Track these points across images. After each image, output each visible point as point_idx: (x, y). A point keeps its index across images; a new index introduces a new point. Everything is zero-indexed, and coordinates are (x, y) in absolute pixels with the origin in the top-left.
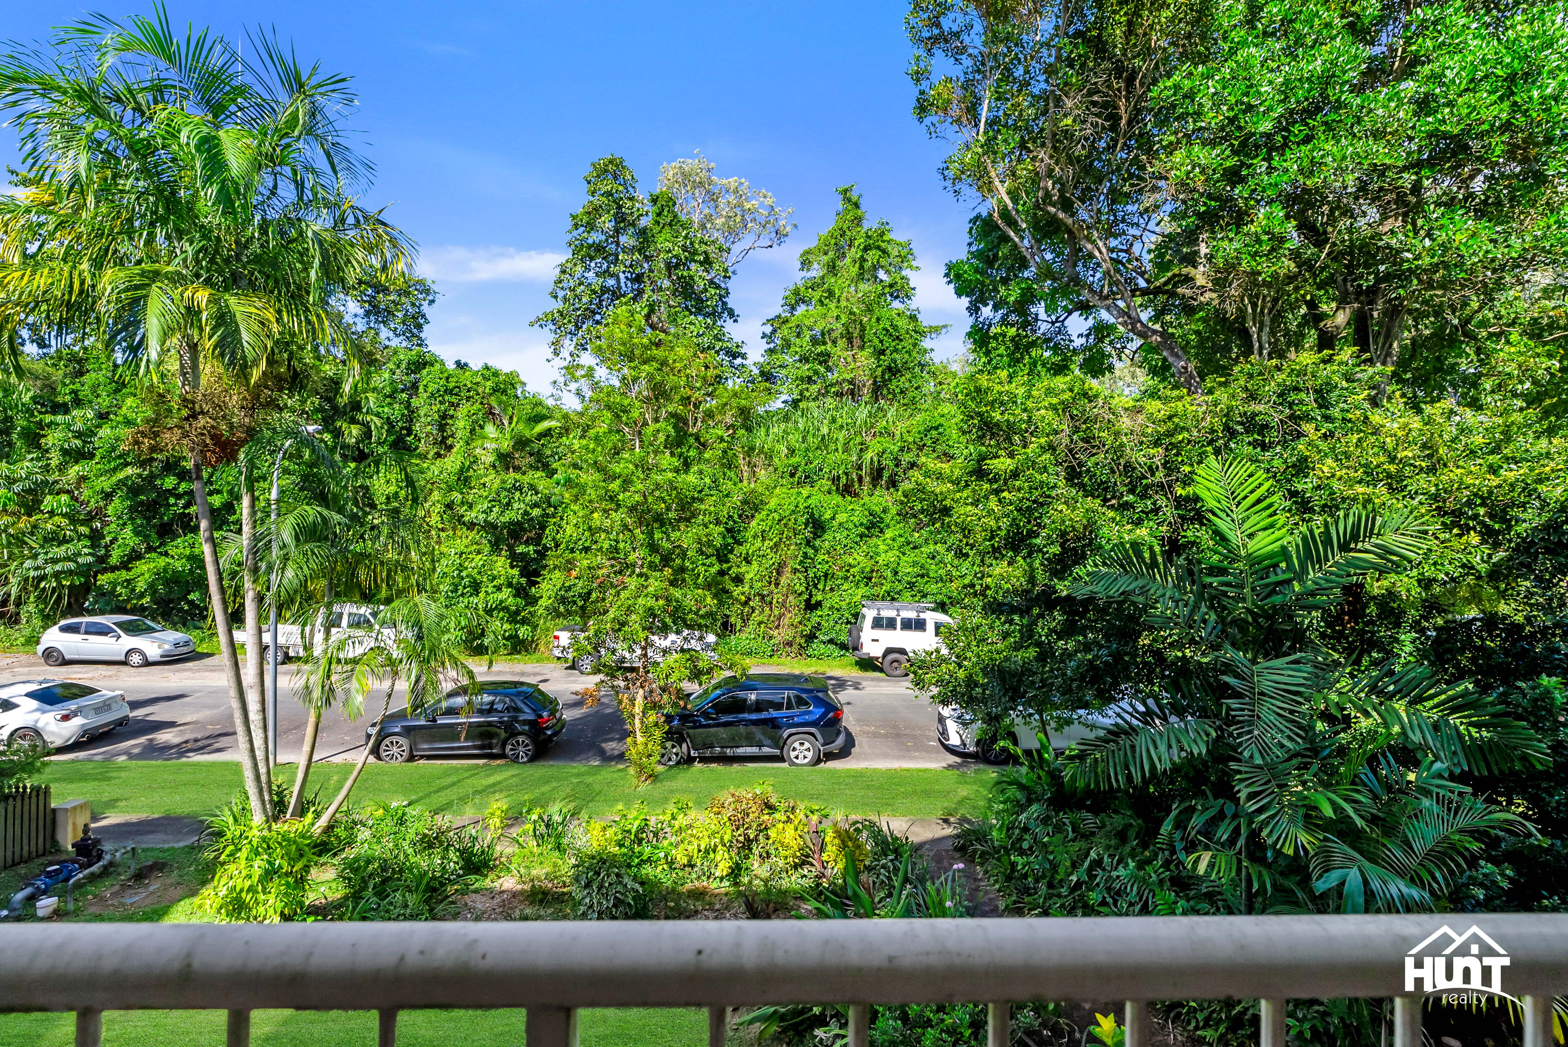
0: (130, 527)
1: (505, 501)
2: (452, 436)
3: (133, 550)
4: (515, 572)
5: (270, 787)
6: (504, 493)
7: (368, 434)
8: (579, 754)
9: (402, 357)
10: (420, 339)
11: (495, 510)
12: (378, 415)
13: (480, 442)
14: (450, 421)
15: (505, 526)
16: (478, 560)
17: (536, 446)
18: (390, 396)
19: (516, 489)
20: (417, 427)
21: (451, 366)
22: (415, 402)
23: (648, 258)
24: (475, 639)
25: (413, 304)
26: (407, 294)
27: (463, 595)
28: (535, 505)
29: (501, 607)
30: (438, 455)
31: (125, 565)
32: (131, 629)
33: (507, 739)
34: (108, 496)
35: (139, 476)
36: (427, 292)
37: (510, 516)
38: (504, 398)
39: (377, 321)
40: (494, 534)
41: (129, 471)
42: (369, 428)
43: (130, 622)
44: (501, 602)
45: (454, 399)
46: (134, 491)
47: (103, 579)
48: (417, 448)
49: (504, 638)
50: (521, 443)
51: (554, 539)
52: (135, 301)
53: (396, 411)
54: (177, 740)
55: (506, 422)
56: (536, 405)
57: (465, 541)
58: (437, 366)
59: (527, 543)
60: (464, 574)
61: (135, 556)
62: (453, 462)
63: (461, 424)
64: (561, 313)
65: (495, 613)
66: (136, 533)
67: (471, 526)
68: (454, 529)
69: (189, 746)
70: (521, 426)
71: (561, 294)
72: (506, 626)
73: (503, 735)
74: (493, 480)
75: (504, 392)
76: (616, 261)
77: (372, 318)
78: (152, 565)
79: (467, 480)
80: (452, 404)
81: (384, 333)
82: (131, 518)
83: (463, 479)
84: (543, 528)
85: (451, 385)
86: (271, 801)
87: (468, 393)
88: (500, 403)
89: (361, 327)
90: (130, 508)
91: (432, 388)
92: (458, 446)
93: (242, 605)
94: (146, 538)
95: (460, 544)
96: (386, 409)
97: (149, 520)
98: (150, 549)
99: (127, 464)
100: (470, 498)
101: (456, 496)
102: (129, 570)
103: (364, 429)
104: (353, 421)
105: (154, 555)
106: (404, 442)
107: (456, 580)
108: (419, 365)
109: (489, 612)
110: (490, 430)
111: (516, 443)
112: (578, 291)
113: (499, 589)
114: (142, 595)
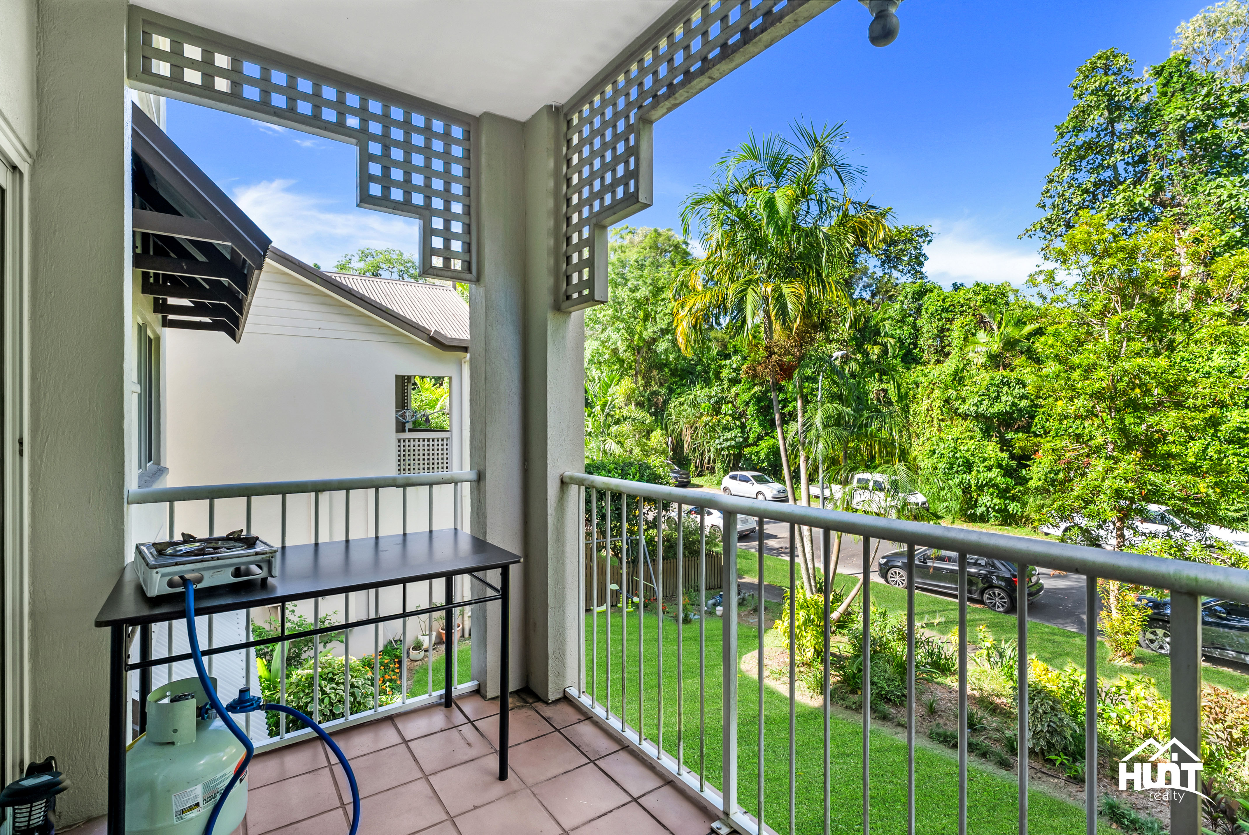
0: (757, 421)
1: (993, 395)
2: (949, 345)
3: (759, 435)
4: (1005, 455)
5: (815, 577)
6: (993, 389)
7: (885, 352)
8: (1056, 618)
9: (908, 290)
10: (921, 273)
11: (985, 402)
12: (892, 336)
13: (971, 347)
14: (947, 334)
15: (993, 416)
16: (971, 445)
17: (1026, 344)
18: (900, 321)
19: (1004, 384)
20: (921, 342)
21: (948, 289)
22: (919, 323)
23: (1153, 136)
24: (968, 509)
25: (916, 248)
26: (911, 241)
27: (957, 472)
28: (1022, 397)
29: (991, 484)
30: (938, 361)
31: (755, 444)
32: (759, 480)
33: (986, 589)
34: (747, 404)
35: (761, 391)
36: (926, 235)
37: (998, 408)
38: (993, 307)
39: (890, 267)
40: (985, 423)
41: (756, 389)
42: (886, 346)
43: (758, 476)
44: (991, 480)
45: (949, 316)
46: (759, 400)
47: (746, 451)
48: (921, 358)
49: (995, 511)
50: (1010, 344)
51: (1043, 427)
52: (742, 298)
53: (905, 331)
54: (777, 546)
55: (995, 327)
56: (1026, 308)
57: (960, 429)
58: (936, 292)
59: (1017, 431)
60: (958, 455)
61: (760, 438)
62: (950, 365)
63: (956, 335)
64: (1049, 221)
65: (986, 489)
66: (760, 425)
67: (965, 416)
68: (952, 419)
69: (783, 550)
70: (1010, 329)
71: (1049, 202)
72: (996, 501)
73: (981, 585)
74: (984, 377)
75: (995, 302)
76: (1111, 153)
77: (886, 265)
78: (767, 443)
79: (961, 379)
80: (948, 320)
81: (895, 274)
82: (758, 416)
83: (958, 378)
84: (1032, 417)
85: (947, 305)
86: (816, 586)
87: (963, 308)
88: (990, 312)
89: (879, 273)
90: (757, 409)
91: (932, 309)
92: (954, 352)
93: (799, 465)
94: (765, 427)
95: (956, 432)
96: (898, 331)
97: (765, 416)
98: (767, 434)
99: (755, 385)
100: (963, 394)
101: (952, 393)
102: (757, 446)
103: (882, 348)
104: (876, 343)
105: (768, 438)
106: (912, 354)
107: (952, 460)
108: (920, 294)
109: (980, 488)
110: (982, 336)
111: (1005, 344)
112: (1067, 195)
113: (989, 469)
114: (763, 462)
